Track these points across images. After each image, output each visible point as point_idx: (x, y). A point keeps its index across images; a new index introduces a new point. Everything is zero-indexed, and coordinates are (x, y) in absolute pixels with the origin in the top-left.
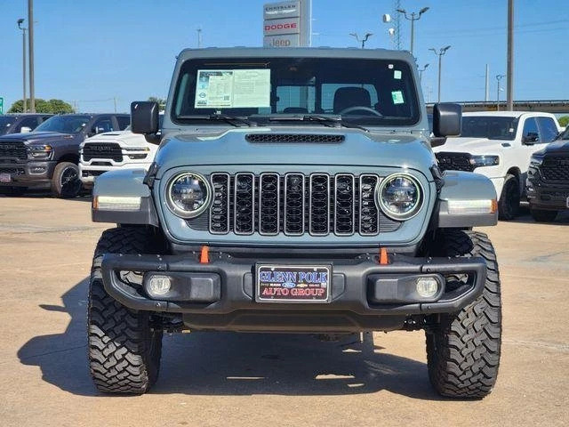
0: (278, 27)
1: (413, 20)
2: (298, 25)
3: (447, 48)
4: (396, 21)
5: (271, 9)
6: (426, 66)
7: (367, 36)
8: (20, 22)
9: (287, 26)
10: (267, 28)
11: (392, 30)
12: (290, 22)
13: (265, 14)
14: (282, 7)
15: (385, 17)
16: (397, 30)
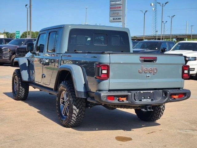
0: (115, 8)
1: (163, 6)
2: (122, 7)
3: (174, 16)
4: (155, 6)
5: (113, 2)
6: (166, 22)
7: (146, 11)
8: (26, 5)
9: (118, 8)
10: (111, 8)
11: (153, 9)
12: (119, 6)
13: (110, 3)
14: (116, 1)
15: (151, 4)
16: (156, 9)
